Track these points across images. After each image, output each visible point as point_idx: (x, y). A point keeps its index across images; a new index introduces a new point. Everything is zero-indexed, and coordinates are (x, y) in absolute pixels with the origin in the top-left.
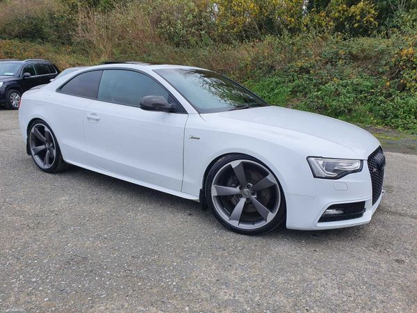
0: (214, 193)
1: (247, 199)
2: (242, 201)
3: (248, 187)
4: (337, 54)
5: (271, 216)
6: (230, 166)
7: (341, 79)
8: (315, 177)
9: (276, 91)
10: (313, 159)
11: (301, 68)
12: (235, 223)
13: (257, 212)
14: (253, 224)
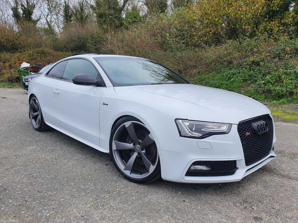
0: (114, 148)
1: (139, 154)
2: (135, 155)
3: (139, 143)
4: (284, 50)
5: (152, 168)
6: (124, 125)
7: (286, 69)
8: (181, 136)
9: (232, 80)
10: (180, 121)
11: (253, 62)
12: (128, 173)
13: (144, 165)
14: (141, 174)
